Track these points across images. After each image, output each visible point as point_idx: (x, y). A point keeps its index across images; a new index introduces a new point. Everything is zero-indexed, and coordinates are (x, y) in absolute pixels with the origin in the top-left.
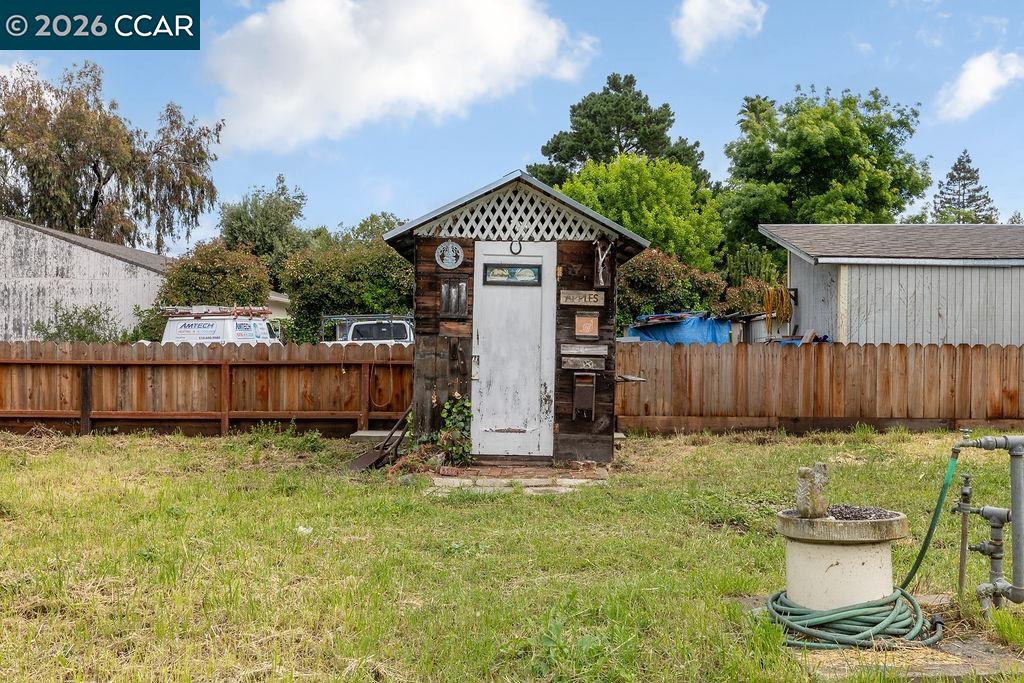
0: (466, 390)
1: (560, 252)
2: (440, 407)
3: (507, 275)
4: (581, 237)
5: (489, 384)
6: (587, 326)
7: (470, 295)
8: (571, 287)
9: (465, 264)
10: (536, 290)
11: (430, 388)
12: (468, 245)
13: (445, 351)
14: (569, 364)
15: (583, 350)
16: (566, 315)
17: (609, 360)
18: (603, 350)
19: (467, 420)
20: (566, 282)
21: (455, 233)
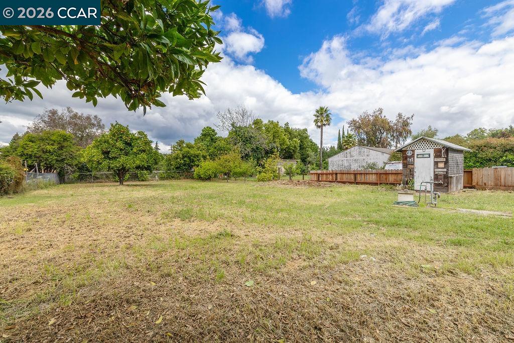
0: (413, 178)
1: (434, 151)
2: (408, 181)
3: (422, 156)
4: (439, 147)
5: (418, 177)
6: (441, 165)
7: (414, 160)
8: (437, 157)
9: (413, 154)
10: (429, 158)
11: (406, 177)
12: (413, 151)
13: (409, 171)
14: (437, 173)
15: (440, 170)
16: (436, 163)
17: (447, 172)
18: (445, 170)
19: (413, 183)
20: (436, 156)
21: (411, 149)
